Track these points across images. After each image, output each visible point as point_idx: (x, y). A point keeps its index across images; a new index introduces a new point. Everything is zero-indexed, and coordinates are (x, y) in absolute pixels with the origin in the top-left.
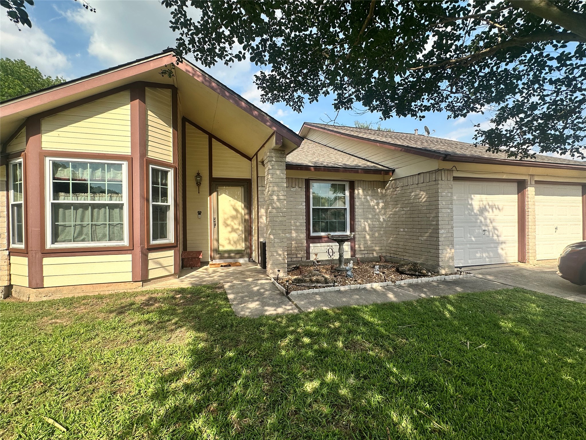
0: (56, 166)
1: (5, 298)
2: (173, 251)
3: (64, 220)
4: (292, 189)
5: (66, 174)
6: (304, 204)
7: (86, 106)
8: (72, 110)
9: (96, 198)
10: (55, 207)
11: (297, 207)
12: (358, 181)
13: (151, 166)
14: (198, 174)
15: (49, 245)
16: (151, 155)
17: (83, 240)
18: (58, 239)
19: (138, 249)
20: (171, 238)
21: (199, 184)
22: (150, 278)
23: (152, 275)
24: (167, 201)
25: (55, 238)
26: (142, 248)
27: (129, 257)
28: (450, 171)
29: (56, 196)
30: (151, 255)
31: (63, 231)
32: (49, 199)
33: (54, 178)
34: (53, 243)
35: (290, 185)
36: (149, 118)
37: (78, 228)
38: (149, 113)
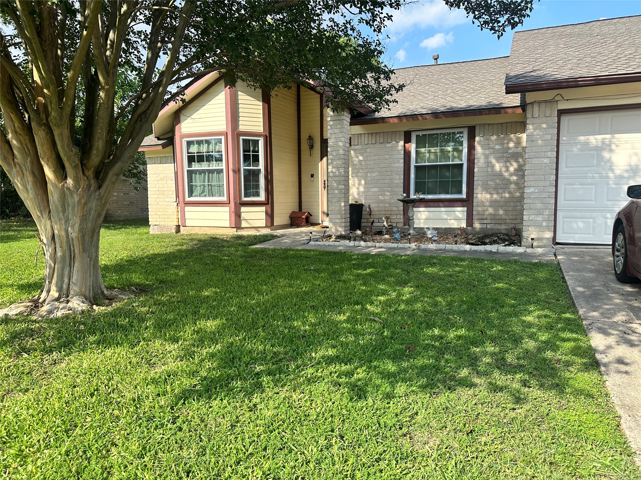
0: (189, 144)
1: (176, 233)
2: (264, 208)
3: (196, 182)
4: (387, 145)
5: (194, 149)
6: (402, 161)
7: (201, 97)
8: (194, 102)
9: (211, 165)
10: (190, 173)
11: (393, 165)
12: (480, 125)
13: (241, 137)
14: (310, 137)
15: (188, 199)
16: (242, 128)
17: (205, 196)
18: (193, 195)
19: (232, 203)
20: (262, 197)
21: (311, 147)
22: (243, 226)
23: (244, 224)
24: (258, 165)
25: (191, 194)
26: (235, 203)
27: (227, 209)
28: (553, 101)
29: (190, 164)
30: (243, 209)
31: (195, 189)
32: (186, 168)
33: (188, 153)
34: (189, 197)
35: (386, 140)
36: (240, 97)
37: (202, 187)
38: (239, 93)
